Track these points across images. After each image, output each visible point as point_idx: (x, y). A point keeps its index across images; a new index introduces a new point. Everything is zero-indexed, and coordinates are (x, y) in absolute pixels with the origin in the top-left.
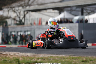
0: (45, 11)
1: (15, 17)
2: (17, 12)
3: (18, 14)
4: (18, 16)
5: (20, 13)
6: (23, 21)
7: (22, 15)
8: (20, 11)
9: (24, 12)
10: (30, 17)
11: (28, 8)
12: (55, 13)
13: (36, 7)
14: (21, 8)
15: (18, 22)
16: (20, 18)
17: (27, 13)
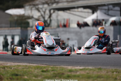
0: (76, 10)
1: (39, 17)
2: (41, 10)
3: (43, 13)
4: (42, 15)
5: (45, 12)
6: (48, 22)
7: (47, 15)
9: (50, 11)
10: (57, 17)
11: (55, 6)
12: (88, 12)
13: (65, 5)
14: (46, 6)
16: (44, 18)
17: (54, 12)
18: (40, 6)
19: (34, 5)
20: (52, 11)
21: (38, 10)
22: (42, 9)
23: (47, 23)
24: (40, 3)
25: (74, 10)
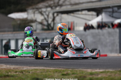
0: (80, 13)
1: (42, 20)
2: (44, 14)
3: (46, 16)
4: (45, 19)
5: (48, 16)
7: (51, 18)
8: (49, 13)
9: (53, 14)
10: (61, 20)
11: (58, 9)
12: (92, 15)
13: (69, 8)
14: (49, 9)
15: (45, 27)
16: (47, 21)
17: (57, 15)
18: (44, 10)
19: (38, 9)
20: (55, 15)
21: (41, 13)
22: (45, 12)
23: (51, 26)
24: (43, 6)
25: (78, 13)
